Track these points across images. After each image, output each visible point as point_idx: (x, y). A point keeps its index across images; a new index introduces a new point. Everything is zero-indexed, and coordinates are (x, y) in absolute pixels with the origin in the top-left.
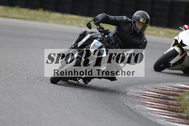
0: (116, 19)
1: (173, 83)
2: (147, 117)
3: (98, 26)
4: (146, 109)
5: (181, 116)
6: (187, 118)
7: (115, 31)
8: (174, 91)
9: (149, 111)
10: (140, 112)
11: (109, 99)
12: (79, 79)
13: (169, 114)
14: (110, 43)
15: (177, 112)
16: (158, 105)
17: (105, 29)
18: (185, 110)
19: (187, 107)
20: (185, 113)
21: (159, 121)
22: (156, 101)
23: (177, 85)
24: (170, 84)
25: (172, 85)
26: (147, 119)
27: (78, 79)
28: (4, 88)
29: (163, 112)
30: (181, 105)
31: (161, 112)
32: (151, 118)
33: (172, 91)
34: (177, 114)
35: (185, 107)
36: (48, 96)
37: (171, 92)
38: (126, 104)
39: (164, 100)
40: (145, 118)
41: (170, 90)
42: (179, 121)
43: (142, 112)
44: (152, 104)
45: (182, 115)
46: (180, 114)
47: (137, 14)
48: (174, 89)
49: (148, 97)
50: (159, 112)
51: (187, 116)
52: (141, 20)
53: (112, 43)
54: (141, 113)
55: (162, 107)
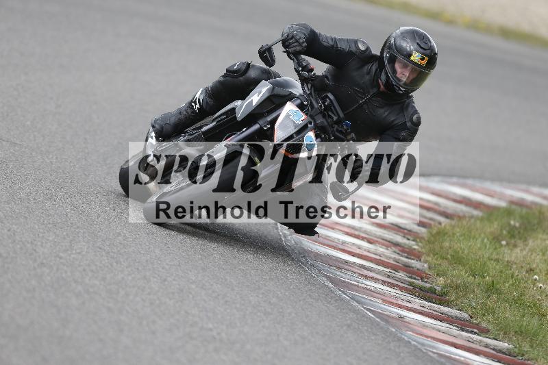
0: (337, 45)
14: (329, 116)
52: (416, 57)
53: (335, 118)
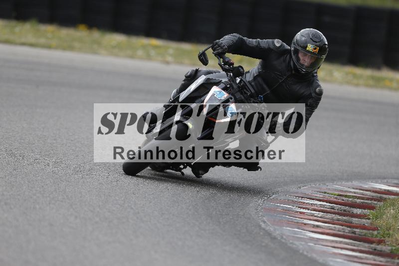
0: (260, 45)
1: (361, 182)
2: (307, 252)
3: (222, 60)
4: (305, 237)
5: (378, 251)
6: (391, 255)
7: (257, 71)
8: (363, 199)
9: (311, 240)
10: (292, 243)
11: (226, 214)
12: (185, 167)
13: (354, 246)
14: (245, 93)
15: (371, 242)
16: (329, 227)
17: (235, 66)
18: (387, 239)
19: (391, 232)
20: (388, 245)
21: (332, 261)
22: (325, 220)
23: (371, 186)
24: (356, 183)
25: (361, 185)
26: (306, 256)
27: (182, 166)
28: (5, 193)
29: (341, 242)
30: (379, 228)
31: (336, 242)
32: (314, 255)
33: (359, 198)
34: (370, 246)
35: (388, 232)
36: (98, 209)
37: (358, 201)
38: (263, 225)
39: (344, 218)
40: (302, 254)
41: (355, 196)
42: (375, 260)
43: (297, 243)
44: (318, 226)
45: (381, 248)
46: (377, 246)
47: (302, 34)
48: (363, 195)
49: (309, 211)
50: (333, 241)
51: (392, 252)
52: (310, 47)
53: (249, 94)
54: (295, 244)
55: (339, 231)
